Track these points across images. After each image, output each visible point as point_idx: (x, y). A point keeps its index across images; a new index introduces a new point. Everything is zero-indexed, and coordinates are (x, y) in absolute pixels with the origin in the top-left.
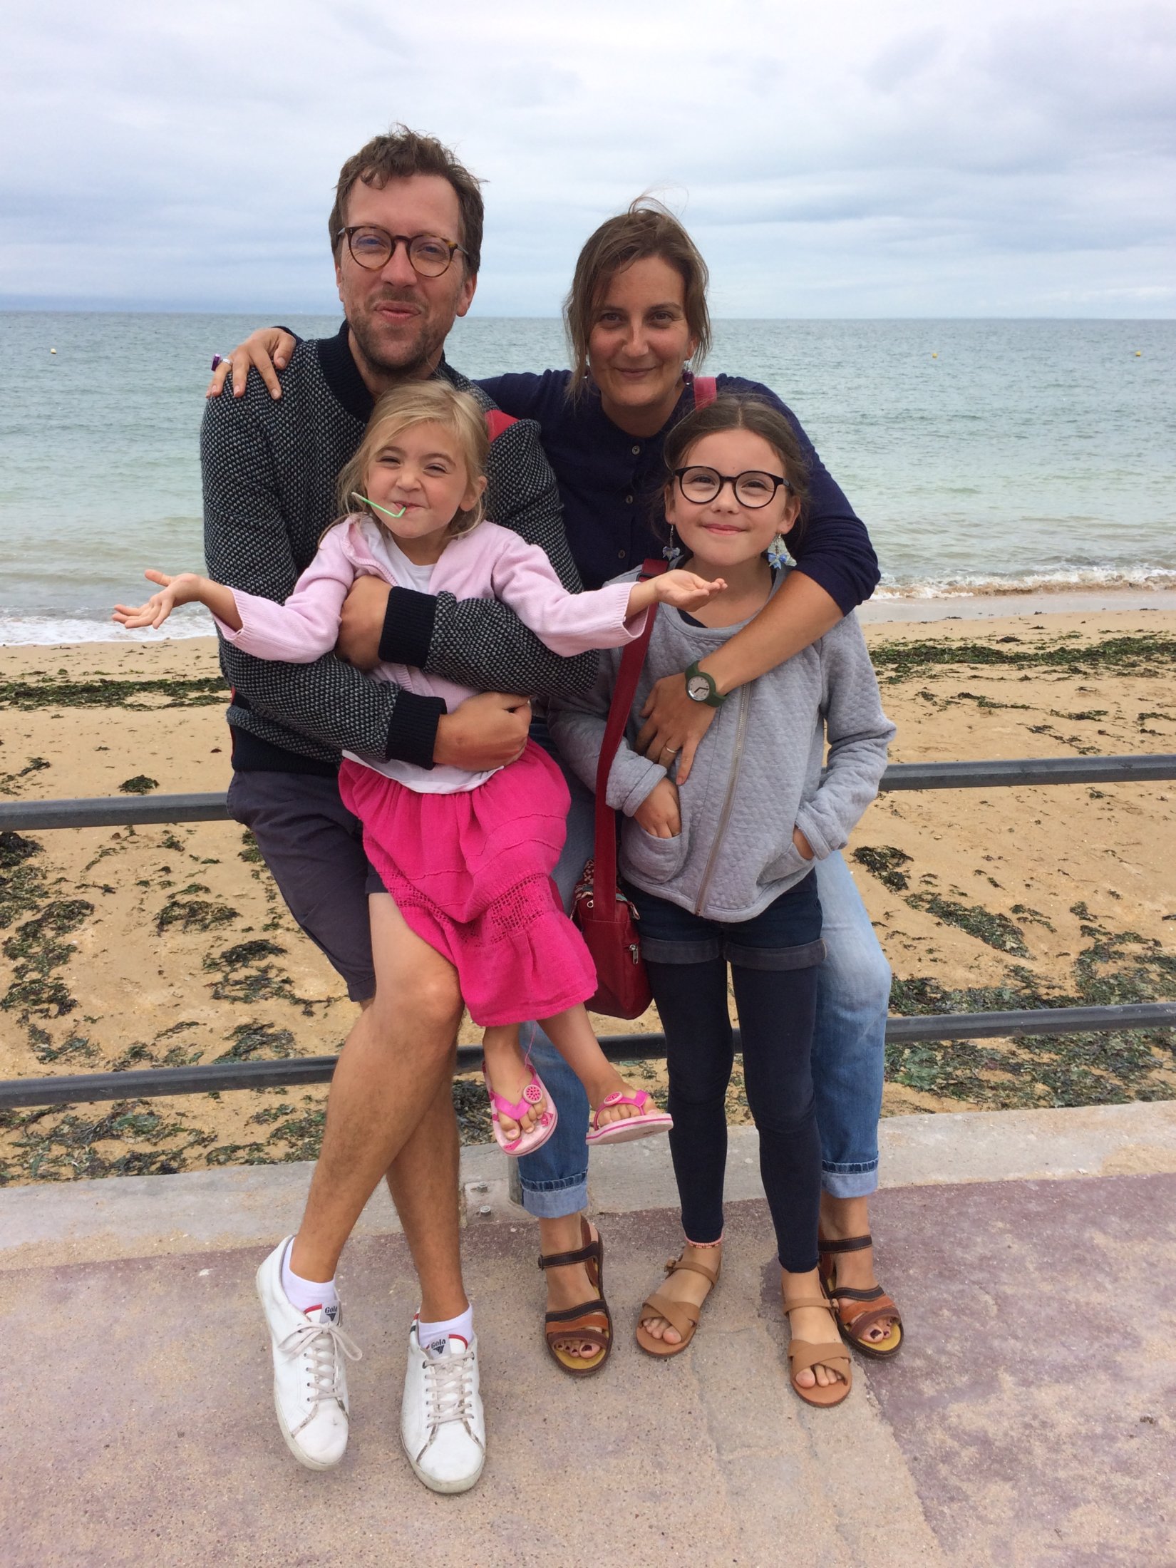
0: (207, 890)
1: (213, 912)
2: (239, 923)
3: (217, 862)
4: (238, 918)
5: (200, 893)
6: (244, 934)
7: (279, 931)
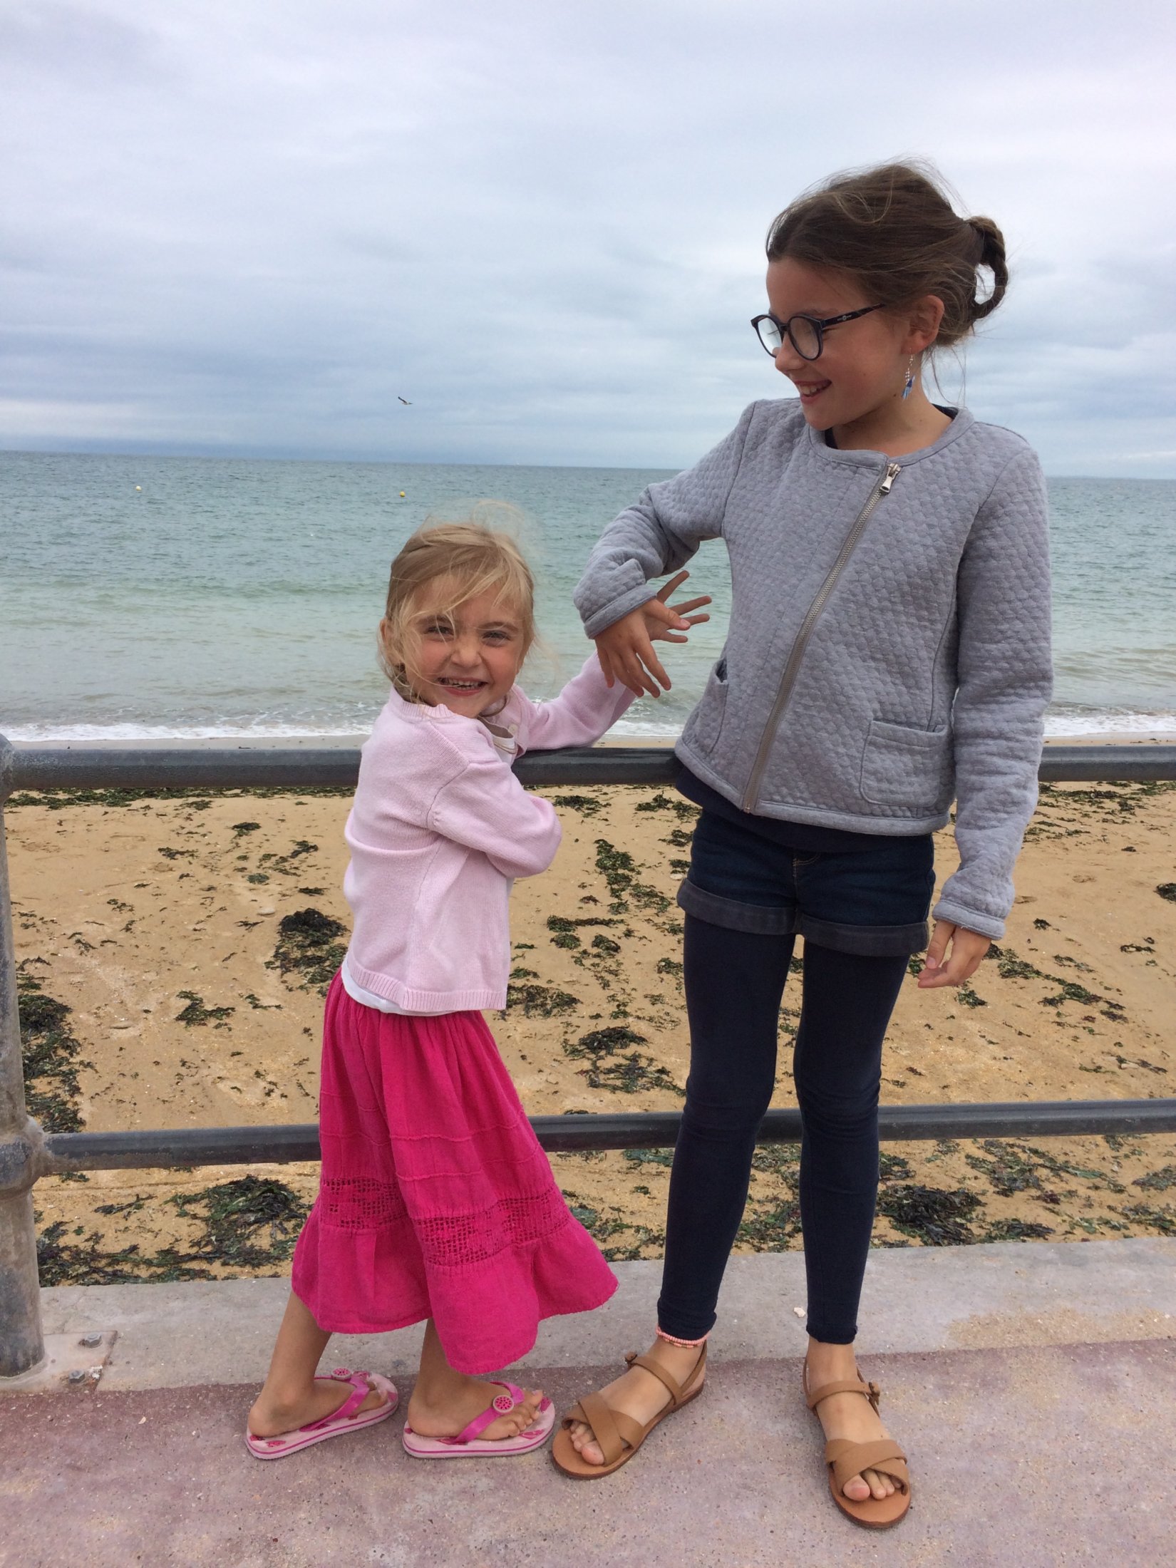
0: (535, 975)
1: (551, 997)
2: (584, 1010)
3: (532, 947)
4: (579, 1005)
5: (530, 977)
6: (594, 1022)
7: (630, 1019)
